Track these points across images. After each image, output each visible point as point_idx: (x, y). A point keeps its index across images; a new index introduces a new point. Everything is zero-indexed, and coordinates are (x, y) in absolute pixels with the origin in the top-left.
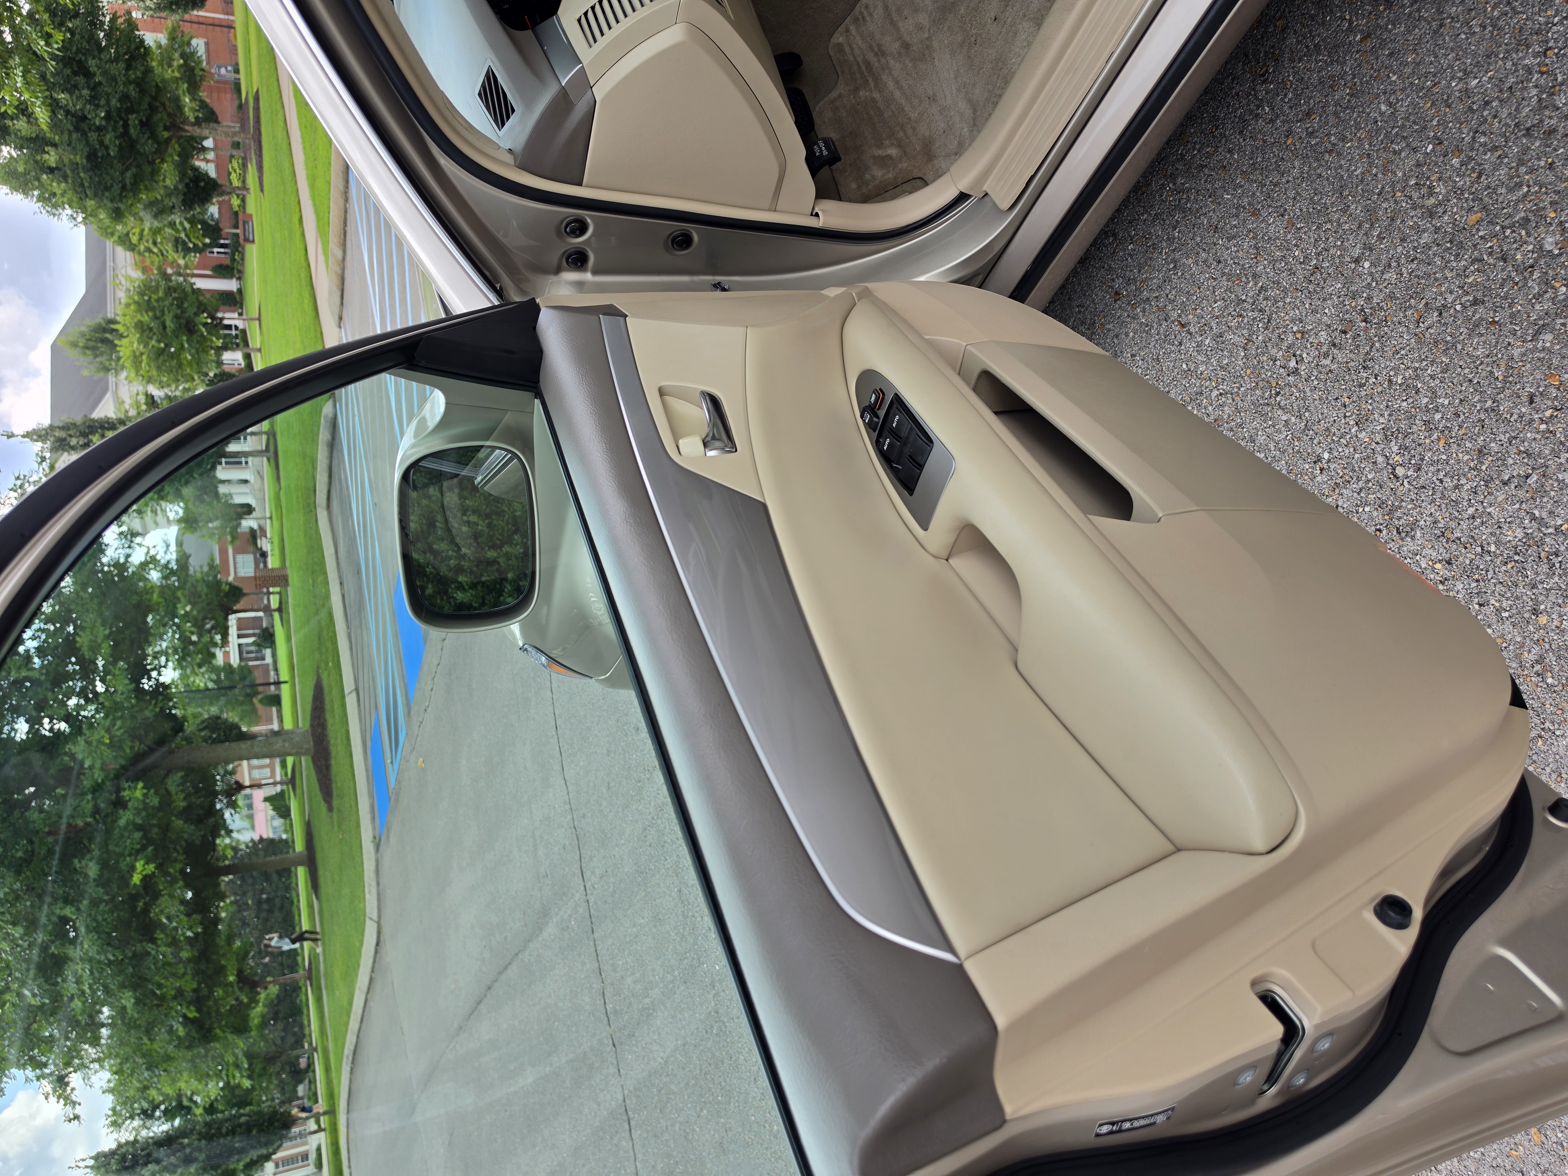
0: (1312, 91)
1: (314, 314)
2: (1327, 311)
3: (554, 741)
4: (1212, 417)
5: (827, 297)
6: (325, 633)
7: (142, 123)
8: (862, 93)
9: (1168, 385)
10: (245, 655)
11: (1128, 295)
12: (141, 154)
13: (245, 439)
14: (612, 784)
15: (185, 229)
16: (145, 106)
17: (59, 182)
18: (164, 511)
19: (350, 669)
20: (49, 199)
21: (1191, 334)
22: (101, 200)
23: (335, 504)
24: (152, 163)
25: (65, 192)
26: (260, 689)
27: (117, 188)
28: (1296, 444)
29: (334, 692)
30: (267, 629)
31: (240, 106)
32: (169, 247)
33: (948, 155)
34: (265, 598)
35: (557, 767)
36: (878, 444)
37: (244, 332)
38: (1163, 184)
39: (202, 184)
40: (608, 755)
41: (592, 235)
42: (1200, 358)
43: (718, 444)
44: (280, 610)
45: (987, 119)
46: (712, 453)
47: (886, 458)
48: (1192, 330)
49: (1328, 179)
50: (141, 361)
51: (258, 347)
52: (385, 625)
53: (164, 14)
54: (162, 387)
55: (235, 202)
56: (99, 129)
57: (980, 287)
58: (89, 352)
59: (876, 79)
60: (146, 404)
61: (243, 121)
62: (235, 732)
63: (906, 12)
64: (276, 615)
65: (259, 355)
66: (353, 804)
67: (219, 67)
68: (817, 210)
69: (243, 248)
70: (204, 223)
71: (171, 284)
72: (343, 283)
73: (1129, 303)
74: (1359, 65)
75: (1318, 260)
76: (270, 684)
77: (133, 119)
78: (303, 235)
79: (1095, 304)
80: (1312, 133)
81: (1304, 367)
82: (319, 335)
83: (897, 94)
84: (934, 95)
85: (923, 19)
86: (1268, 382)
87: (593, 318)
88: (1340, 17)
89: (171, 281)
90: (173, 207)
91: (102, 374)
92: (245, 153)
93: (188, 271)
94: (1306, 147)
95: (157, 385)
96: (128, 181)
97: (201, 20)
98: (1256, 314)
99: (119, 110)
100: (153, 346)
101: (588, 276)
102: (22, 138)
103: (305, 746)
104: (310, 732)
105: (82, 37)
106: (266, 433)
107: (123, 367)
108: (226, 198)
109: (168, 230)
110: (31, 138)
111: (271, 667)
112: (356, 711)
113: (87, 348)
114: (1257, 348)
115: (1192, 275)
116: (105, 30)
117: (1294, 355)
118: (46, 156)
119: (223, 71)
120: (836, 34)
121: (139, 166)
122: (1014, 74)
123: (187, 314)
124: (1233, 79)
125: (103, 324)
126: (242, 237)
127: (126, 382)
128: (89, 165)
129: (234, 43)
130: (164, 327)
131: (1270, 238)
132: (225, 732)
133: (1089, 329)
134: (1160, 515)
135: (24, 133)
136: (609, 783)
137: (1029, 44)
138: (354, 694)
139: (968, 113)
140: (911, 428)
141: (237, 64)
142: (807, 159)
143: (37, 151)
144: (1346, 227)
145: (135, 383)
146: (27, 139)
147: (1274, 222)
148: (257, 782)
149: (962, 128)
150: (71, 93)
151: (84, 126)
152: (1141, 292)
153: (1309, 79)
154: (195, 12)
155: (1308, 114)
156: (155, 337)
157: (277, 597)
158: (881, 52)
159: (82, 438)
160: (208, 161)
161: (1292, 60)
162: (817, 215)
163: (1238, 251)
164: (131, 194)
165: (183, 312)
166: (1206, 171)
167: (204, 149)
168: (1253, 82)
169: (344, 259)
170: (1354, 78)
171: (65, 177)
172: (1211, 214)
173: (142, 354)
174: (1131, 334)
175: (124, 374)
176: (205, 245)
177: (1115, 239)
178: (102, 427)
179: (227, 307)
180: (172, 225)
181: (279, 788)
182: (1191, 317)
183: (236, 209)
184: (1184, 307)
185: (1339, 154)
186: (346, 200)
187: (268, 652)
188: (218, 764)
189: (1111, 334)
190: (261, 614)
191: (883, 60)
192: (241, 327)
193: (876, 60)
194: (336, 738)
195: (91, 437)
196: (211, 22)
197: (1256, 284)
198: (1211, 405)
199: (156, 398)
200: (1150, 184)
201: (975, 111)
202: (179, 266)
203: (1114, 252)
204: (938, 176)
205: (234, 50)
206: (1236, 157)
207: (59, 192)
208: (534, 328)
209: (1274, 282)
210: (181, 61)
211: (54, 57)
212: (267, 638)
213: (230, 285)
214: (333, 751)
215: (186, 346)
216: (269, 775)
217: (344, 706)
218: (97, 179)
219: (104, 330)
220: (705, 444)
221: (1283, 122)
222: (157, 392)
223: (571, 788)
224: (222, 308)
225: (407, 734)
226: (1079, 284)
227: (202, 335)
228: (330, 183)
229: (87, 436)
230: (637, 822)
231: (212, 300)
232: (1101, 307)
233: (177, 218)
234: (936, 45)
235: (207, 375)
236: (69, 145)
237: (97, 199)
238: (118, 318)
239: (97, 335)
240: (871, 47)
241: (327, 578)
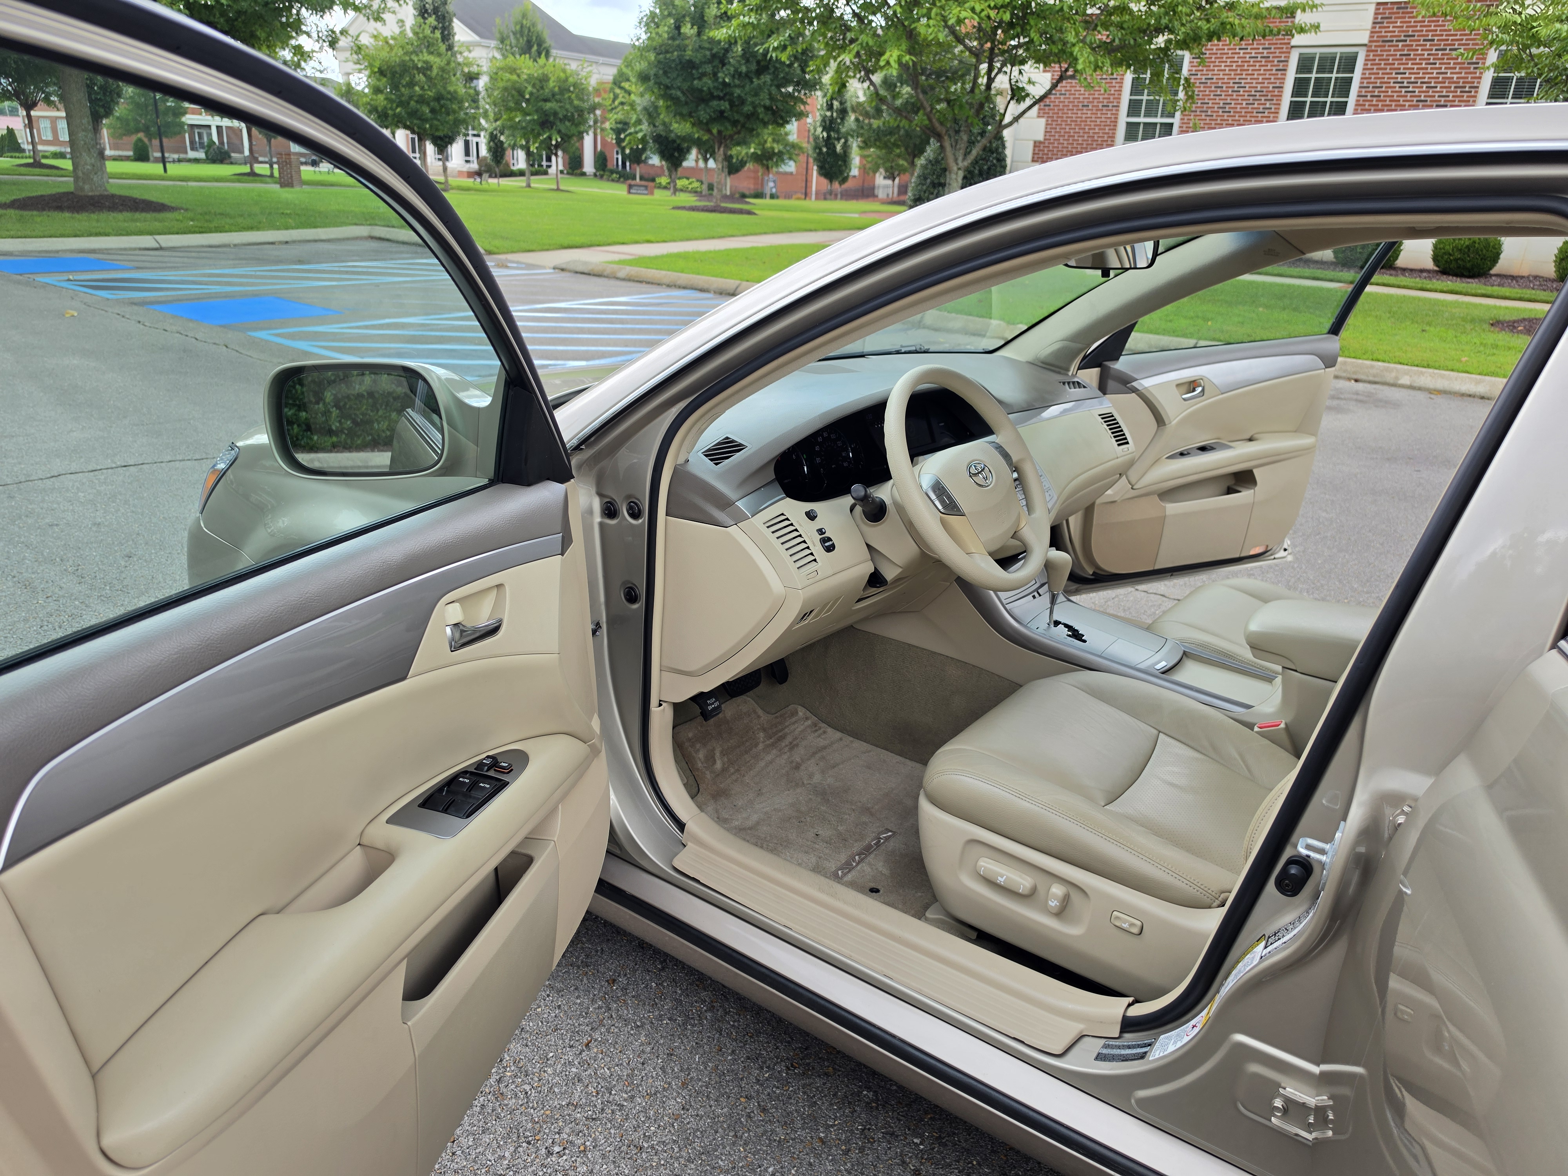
0: (781, 1109)
1: (566, 245)
2: (605, 1166)
3: (109, 463)
4: (505, 1090)
5: (591, 719)
6: (228, 220)
7: (722, 112)
8: (762, 735)
9: (533, 1044)
10: (196, 131)
11: (612, 991)
12: (697, 107)
13: (439, 159)
14: (56, 529)
15: (636, 133)
16: (736, 117)
17: (668, 33)
18: (360, 71)
19: (185, 243)
20: (653, 21)
21: (580, 1054)
22: (656, 66)
23: (374, 245)
24: (690, 115)
25: (660, 36)
26: (156, 142)
27: (667, 81)
28: (483, 1171)
29: (156, 223)
30: (230, 157)
31: (744, 196)
32: (620, 116)
33: (717, 811)
34: (267, 159)
35: (74, 467)
36: (464, 773)
37: (546, 173)
38: (705, 1001)
39: (676, 154)
40: (95, 524)
41: (631, 524)
42: (560, 1066)
43: (457, 635)
44: (252, 174)
45: (744, 839)
46: (448, 630)
47: (452, 781)
48: (584, 1054)
49: (714, 1139)
50: (511, 73)
51: (532, 185)
52: (241, 284)
53: (811, 140)
54: (486, 90)
55: (664, 180)
56: (715, 74)
57: (607, 852)
58: (518, 27)
59: (773, 745)
60: (469, 72)
61: (731, 198)
62: (102, 110)
63: (822, 764)
64: (246, 169)
65: (524, 184)
66: (12, 233)
67: (774, 181)
68: (664, 704)
69: (623, 182)
70: (644, 150)
71: (586, 113)
72: (595, 275)
73: (605, 993)
74: (802, 1141)
75: (647, 1148)
76: (163, 152)
77: (725, 105)
78: (636, 242)
79: (604, 964)
80: (750, 1117)
81: (554, 1159)
82: (546, 247)
83: (762, 764)
84: (762, 794)
85: (817, 778)
86: (539, 1131)
87: (559, 529)
88: (836, 1117)
89: (589, 113)
90: (654, 126)
91: (498, 35)
92: (705, 196)
93: (599, 131)
94: (738, 1114)
95: (489, 85)
96: (673, 92)
97: (810, 171)
98: (599, 1106)
99: (732, 94)
100: (526, 88)
101: (597, 518)
102: (703, 8)
103: (87, 187)
104: (106, 193)
105: (787, 74)
106: (447, 181)
107: (505, 57)
108: (666, 173)
109: (634, 118)
110: (703, 16)
111: (182, 156)
112: (133, 246)
113: (522, 27)
114: (569, 1115)
115: (631, 1043)
116: (794, 93)
117: (564, 1149)
118: (689, 26)
119: (771, 184)
120: (804, 710)
121: (686, 103)
122: (779, 856)
123: (558, 124)
124: (789, 1042)
125: (544, 45)
126: (633, 182)
127: (490, 56)
128: (684, 61)
129: (794, 197)
130: (546, 100)
131: (664, 1102)
132: (100, 100)
133: (582, 962)
134: (409, 1023)
135: (707, 10)
136: (57, 525)
137: (800, 865)
138: (156, 245)
139: (749, 823)
140: (479, 799)
141: (778, 197)
142: (702, 693)
143: (693, 19)
144: (676, 1165)
145: (490, 64)
146: (702, 12)
147: (677, 1102)
148: (35, 124)
149: (738, 820)
150: (743, 56)
151: (716, 62)
152: (615, 1002)
153: (791, 1104)
154: (815, 168)
155: (764, 1110)
156: (535, 91)
157: (268, 173)
158: (792, 747)
159: (432, 7)
160: (697, 161)
161: (804, 1086)
162: (660, 705)
163: (653, 1077)
164: (662, 93)
165: (561, 120)
166: (717, 1036)
167: (706, 160)
168: (788, 1059)
169: (617, 278)
170: (793, 1139)
171: (673, 38)
172: (683, 1047)
173: (519, 76)
174: (578, 1001)
175: (498, 56)
176: (623, 149)
177: (660, 970)
178: (444, 29)
179: (567, 161)
180: (639, 122)
181: (27, 147)
182: (595, 1050)
183: (658, 180)
184: (604, 1042)
185: (734, 1144)
186: (669, 286)
187: (201, 155)
188: (60, 88)
189: (578, 983)
190: (247, 153)
191: (787, 749)
192: (550, 171)
193: (787, 743)
194: (98, 221)
195: (434, 16)
196: (809, 179)
197: (625, 1100)
198: (516, 1087)
199: (475, 81)
200: (705, 990)
201: (751, 828)
202: (603, 122)
203: (649, 971)
204: (700, 807)
205: (788, 196)
206: (729, 1058)
207: (660, 30)
208: (548, 479)
209: (627, 1115)
210: (776, 151)
211: (767, 51)
212: (219, 156)
213: (589, 166)
214: (83, 216)
215: (528, 118)
216: (44, 138)
217: (140, 233)
218: (673, 66)
219: (539, 45)
220: (456, 625)
221: (758, 1091)
222: (482, 83)
223: (49, 483)
224: (567, 157)
225: (108, 299)
226: (621, 946)
227: (539, 134)
228: (682, 272)
229: (434, 13)
230: (8, 558)
231: (574, 148)
232: (602, 969)
233: (645, 127)
234: (799, 790)
235: (502, 134)
236: (700, 47)
237: (656, 63)
238: (551, 60)
239: (534, 38)
240: (796, 738)
241: (293, 228)
